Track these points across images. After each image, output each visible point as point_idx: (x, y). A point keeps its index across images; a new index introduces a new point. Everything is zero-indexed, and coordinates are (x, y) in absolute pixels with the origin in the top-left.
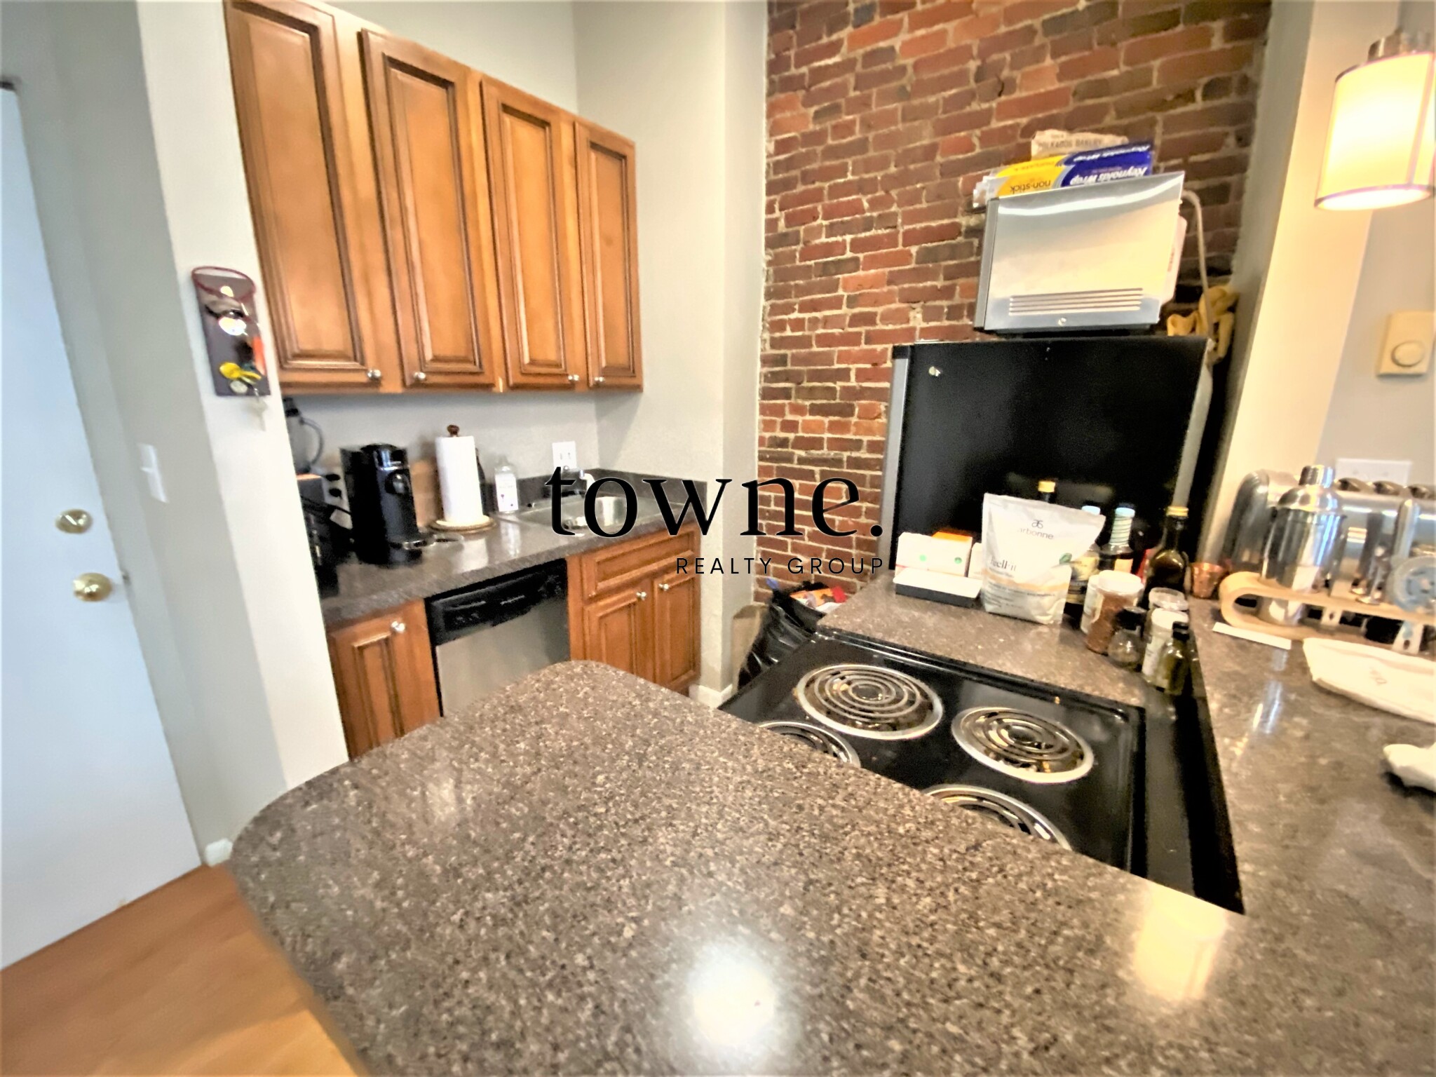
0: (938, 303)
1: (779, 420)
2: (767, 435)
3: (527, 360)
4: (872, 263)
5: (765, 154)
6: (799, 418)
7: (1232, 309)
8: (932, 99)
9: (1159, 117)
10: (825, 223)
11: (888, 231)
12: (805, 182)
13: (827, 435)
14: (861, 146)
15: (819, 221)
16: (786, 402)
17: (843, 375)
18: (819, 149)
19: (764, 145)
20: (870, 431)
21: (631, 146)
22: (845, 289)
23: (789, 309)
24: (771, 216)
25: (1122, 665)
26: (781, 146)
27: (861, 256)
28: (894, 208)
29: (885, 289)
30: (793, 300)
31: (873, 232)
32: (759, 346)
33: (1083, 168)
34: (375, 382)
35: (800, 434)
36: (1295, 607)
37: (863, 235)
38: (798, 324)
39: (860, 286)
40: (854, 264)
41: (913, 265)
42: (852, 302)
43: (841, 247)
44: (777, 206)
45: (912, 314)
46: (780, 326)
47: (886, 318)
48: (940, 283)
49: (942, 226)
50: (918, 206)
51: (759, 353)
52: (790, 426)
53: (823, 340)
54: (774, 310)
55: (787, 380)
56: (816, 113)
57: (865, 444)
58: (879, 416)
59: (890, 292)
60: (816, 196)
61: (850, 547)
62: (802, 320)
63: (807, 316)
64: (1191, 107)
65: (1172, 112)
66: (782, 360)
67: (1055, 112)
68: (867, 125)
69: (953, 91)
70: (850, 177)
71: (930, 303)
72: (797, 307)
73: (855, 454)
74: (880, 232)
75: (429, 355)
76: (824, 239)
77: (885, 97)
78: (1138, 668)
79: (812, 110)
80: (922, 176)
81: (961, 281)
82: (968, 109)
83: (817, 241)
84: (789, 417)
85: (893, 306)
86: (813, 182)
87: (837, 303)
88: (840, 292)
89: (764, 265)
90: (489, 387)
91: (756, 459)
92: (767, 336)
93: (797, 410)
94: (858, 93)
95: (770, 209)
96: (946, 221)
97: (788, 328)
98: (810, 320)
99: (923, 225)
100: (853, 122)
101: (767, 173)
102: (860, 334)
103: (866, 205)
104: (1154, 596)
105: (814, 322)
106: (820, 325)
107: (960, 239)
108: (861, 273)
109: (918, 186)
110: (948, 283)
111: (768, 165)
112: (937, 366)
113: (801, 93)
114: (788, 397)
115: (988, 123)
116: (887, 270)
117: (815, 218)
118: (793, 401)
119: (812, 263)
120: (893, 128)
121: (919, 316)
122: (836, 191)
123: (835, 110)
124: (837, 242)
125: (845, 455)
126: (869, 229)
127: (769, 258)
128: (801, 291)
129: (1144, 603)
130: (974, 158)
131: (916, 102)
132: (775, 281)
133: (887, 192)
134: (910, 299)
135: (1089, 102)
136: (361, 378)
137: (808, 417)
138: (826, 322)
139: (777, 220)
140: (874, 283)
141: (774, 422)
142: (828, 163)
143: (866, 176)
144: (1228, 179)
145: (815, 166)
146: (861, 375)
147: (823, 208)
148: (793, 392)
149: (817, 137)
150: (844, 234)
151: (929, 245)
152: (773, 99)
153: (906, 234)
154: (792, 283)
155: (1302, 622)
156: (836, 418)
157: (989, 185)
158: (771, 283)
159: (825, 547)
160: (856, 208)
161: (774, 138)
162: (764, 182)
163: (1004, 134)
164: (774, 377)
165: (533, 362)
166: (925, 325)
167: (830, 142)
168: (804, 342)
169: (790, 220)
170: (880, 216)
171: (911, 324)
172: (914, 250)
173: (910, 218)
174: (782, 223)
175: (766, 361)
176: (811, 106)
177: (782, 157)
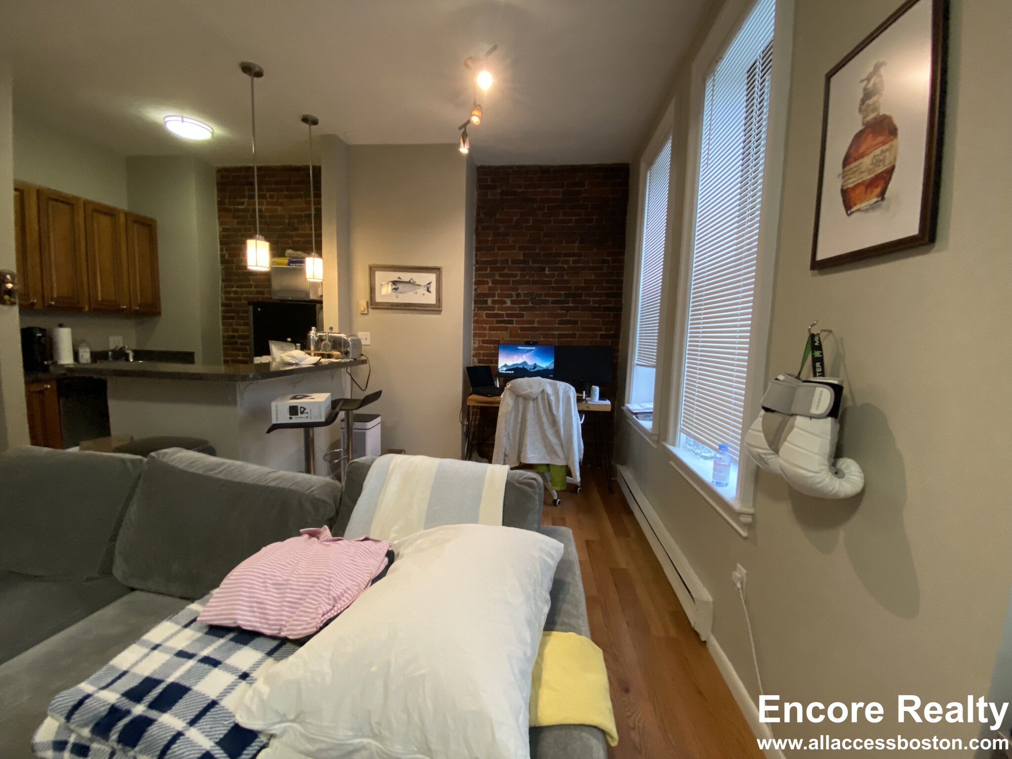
3: (100, 299)
5: (218, 232)
8: (275, 227)
10: (243, 258)
16: (233, 321)
21: (155, 222)
22: (253, 282)
24: (222, 253)
32: (220, 299)
33: (292, 262)
35: (240, 333)
51: (220, 302)
55: (233, 313)
56: (237, 222)
60: (240, 249)
62: (238, 291)
69: (282, 227)
72: (236, 286)
75: (56, 296)
82: (287, 233)
86: (238, 244)
88: (251, 282)
89: (221, 270)
90: (81, 310)
91: (222, 344)
92: (223, 296)
93: (238, 324)
97: (232, 293)
100: (251, 227)
111: (220, 235)
112: (261, 308)
116: (267, 277)
117: (240, 257)
118: (236, 321)
128: (236, 281)
138: (247, 293)
141: (229, 329)
145: (238, 239)
147: (242, 253)
148: (236, 318)
149: (239, 230)
152: (220, 213)
154: (232, 277)
158: (223, 277)
161: (221, 226)
162: (219, 240)
164: (227, 311)
165: (102, 300)
169: (230, 255)
174: (227, 256)
177: (225, 233)
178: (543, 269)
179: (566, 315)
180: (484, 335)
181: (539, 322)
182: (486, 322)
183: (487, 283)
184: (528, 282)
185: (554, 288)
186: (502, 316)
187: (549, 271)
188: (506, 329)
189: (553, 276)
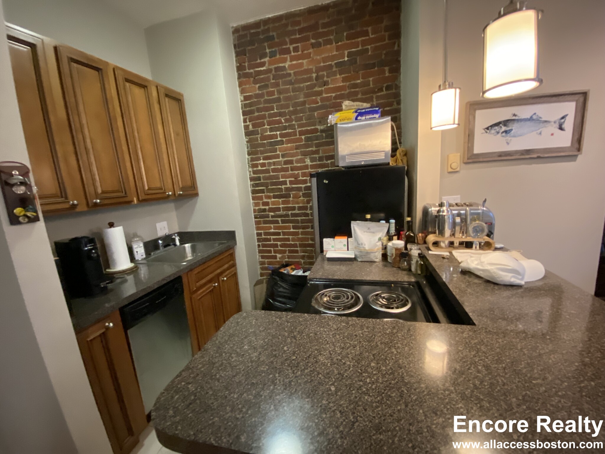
0: (314, 156)
1: (261, 202)
2: (257, 208)
3: (147, 189)
4: (288, 142)
5: (240, 101)
6: (269, 200)
7: (405, 155)
8: (302, 85)
9: (374, 96)
10: (268, 127)
11: (292, 131)
12: (258, 112)
13: (281, 206)
14: (278, 100)
15: (266, 126)
16: (263, 194)
17: (285, 183)
18: (262, 100)
19: (239, 98)
20: (298, 203)
21: (182, 96)
22: (280, 151)
23: (259, 159)
24: (245, 124)
25: (404, 270)
26: (246, 98)
27: (284, 139)
28: (294, 123)
29: (295, 151)
30: (260, 156)
31: (287, 131)
32: (248, 174)
33: (361, 114)
34: (74, 206)
35: (271, 206)
36: (447, 242)
37: (284, 132)
38: (263, 165)
39: (286, 150)
40: (282, 142)
41: (304, 143)
42: (283, 156)
43: (276, 136)
44: (248, 120)
45: (306, 160)
46: (256, 166)
47: (298, 161)
48: (314, 149)
49: (312, 129)
50: (302, 122)
51: (249, 176)
52: (267, 204)
53: (274, 170)
54: (252, 160)
55: (262, 186)
56: (259, 87)
57: (297, 208)
58: (300, 197)
59: (297, 152)
60: (264, 117)
61: (297, 247)
62: (265, 163)
63: (266, 161)
64: (382, 93)
65: (377, 94)
66: (259, 179)
67: (343, 92)
68: (280, 92)
69: (309, 83)
70: (276, 111)
71: (312, 156)
72: (262, 158)
73: (293, 212)
74: (290, 131)
75: (99, 191)
76: (269, 133)
77: (285, 83)
78: (410, 270)
79: (257, 86)
80: (302, 111)
81: (321, 148)
82: (314, 90)
83: (266, 134)
84: (265, 200)
85: (299, 157)
86: (261, 112)
87: (277, 157)
89: (246, 143)
90: (130, 202)
91: (254, 218)
92: (251, 169)
93: (269, 197)
94: (274, 81)
95: (245, 121)
96: (313, 127)
97: (259, 166)
98: (268, 163)
99: (305, 128)
100: (274, 90)
101: (242, 108)
102: (288, 168)
103: (283, 121)
104: (409, 246)
105: (270, 164)
106: (272, 165)
107: (318, 133)
108: (285, 145)
109: (301, 115)
110: (316, 149)
111: (242, 104)
112: (326, 180)
113: (252, 79)
114: (264, 193)
115: (322, 95)
116: (295, 144)
117: (264, 125)
118: (266, 194)
119: (265, 141)
120: (289, 94)
121: (309, 160)
122: (271, 116)
123: (266, 86)
124: (274, 134)
125: (290, 212)
126: (286, 130)
127: (247, 140)
128: (262, 152)
129: (406, 248)
130: (319, 106)
131: (296, 86)
132: (251, 149)
133: (290, 117)
134: (305, 154)
135: (353, 90)
136: (66, 206)
137: (273, 200)
138: (275, 163)
139: (248, 125)
140: (291, 149)
141: (259, 202)
142: (266, 105)
143: (282, 111)
144: (396, 115)
145: (262, 106)
146: (291, 183)
147: (267, 122)
148: (265, 191)
149: (262, 96)
150: (276, 131)
151: (308, 136)
152: (240, 80)
153: (299, 131)
154: (258, 149)
155: (449, 246)
156: (284, 199)
157: (332, 119)
158: (249, 149)
159: (287, 249)
160: (280, 122)
161: (243, 95)
162: (241, 111)
163: (328, 99)
164: (257, 185)
165: (149, 189)
166: (311, 164)
167: (266, 98)
168: (267, 171)
169: (254, 126)
170: (289, 125)
171: (307, 163)
172: (303, 137)
173: (300, 126)
174: (251, 127)
175: (252, 179)
176: (257, 84)
177: (247, 102)
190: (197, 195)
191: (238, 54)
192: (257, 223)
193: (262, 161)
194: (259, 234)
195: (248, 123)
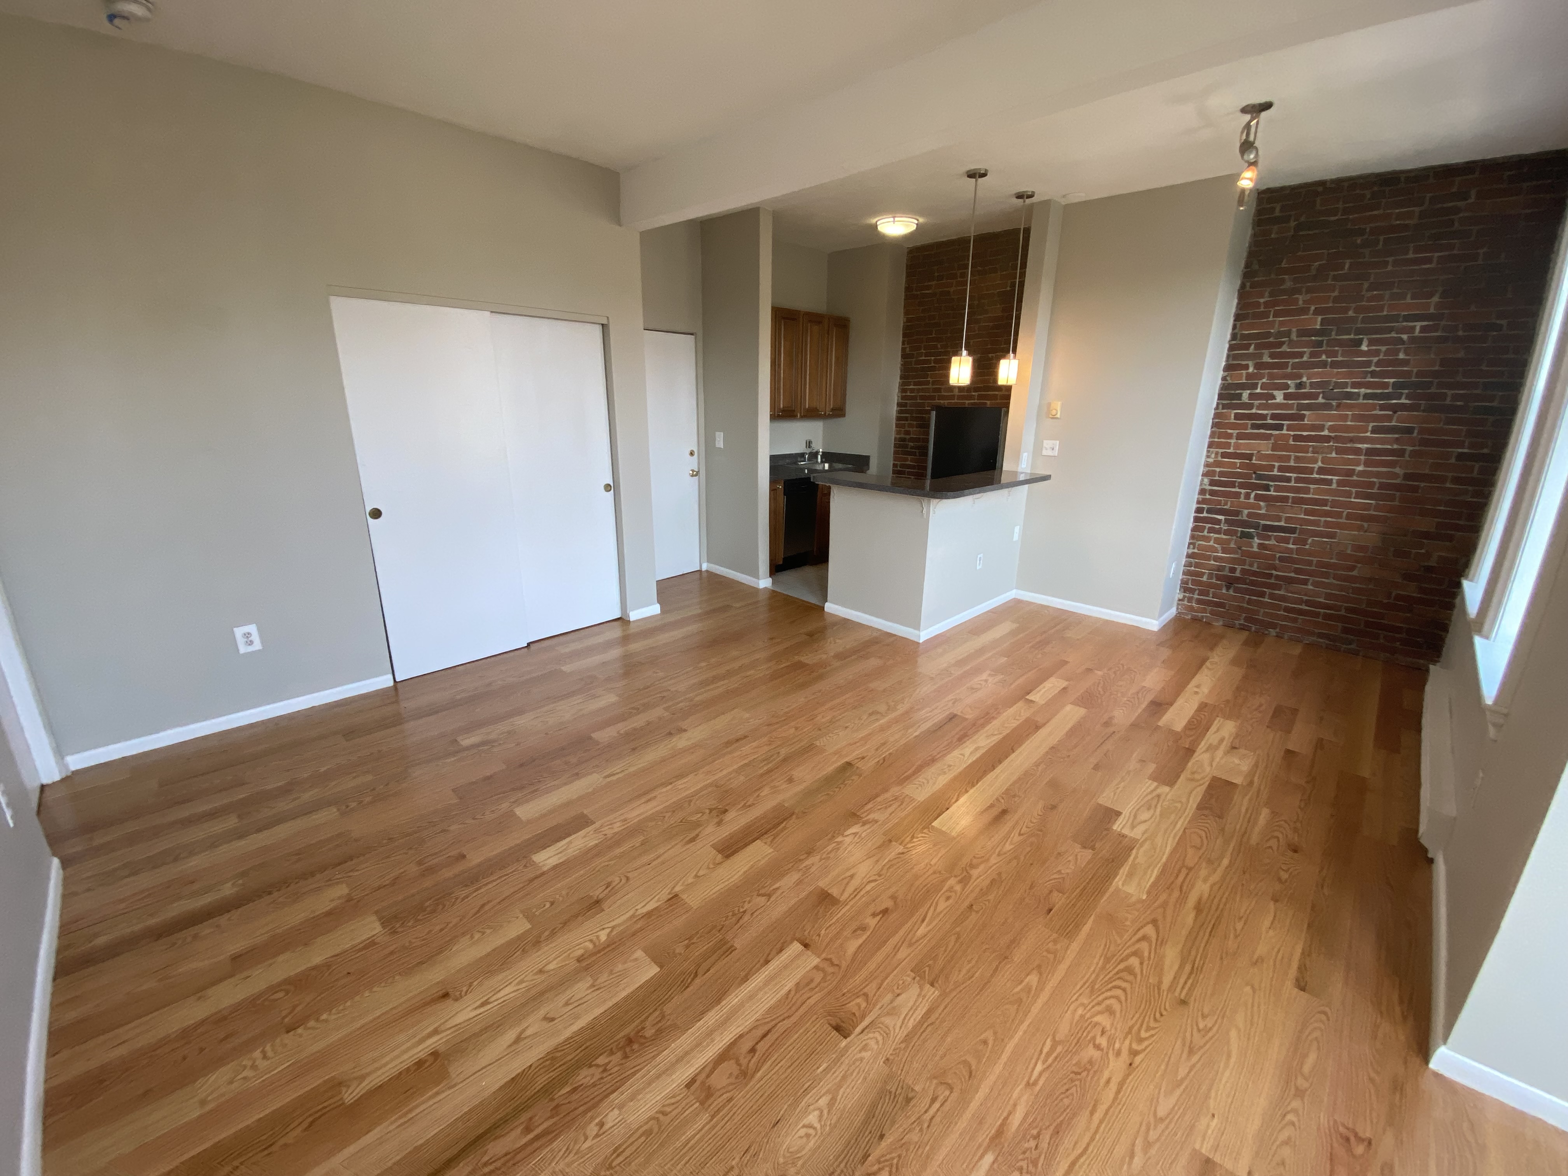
1: (904, 430)
2: (898, 436)
5: (902, 322)
6: (912, 429)
11: (947, 357)
12: (915, 335)
16: (907, 422)
18: (923, 323)
19: (902, 319)
21: (849, 321)
23: (910, 384)
24: (903, 346)
26: (908, 320)
27: (937, 366)
28: (949, 350)
30: (911, 381)
32: (896, 398)
35: (911, 436)
37: (937, 358)
38: (912, 391)
39: (936, 378)
40: (934, 369)
42: (933, 384)
44: (906, 342)
46: (905, 391)
47: (946, 390)
51: (896, 402)
52: (907, 433)
53: (921, 398)
54: (903, 384)
55: (907, 413)
56: (923, 310)
60: (921, 341)
62: (914, 389)
63: (916, 387)
66: (905, 405)
68: (940, 317)
70: (934, 336)
72: (912, 384)
74: (944, 357)
79: (921, 308)
84: (907, 429)
87: (927, 383)
89: (900, 365)
91: (893, 447)
92: (900, 394)
93: (911, 426)
95: (903, 343)
97: (908, 392)
101: (903, 329)
111: (903, 326)
113: (917, 301)
118: (909, 422)
119: (915, 366)
121: (956, 391)
122: (929, 340)
123: (929, 310)
124: (928, 360)
126: (940, 357)
127: (902, 363)
128: (914, 377)
132: (904, 372)
133: (946, 343)
137: (915, 429)
139: (906, 348)
141: (902, 431)
142: (926, 329)
143: (939, 336)
145: (920, 329)
147: (923, 346)
148: (910, 419)
149: (923, 319)
150: (931, 357)
152: (907, 301)
154: (911, 374)
158: (902, 373)
160: (936, 347)
161: (906, 316)
162: (901, 333)
164: (902, 412)
166: (958, 394)
167: (927, 321)
168: (914, 398)
169: (911, 349)
175: (899, 405)
176: (922, 306)
177: (908, 324)
178: (1359, 343)
179: (1389, 418)
180: (1228, 445)
181: (1331, 428)
182: (1233, 426)
183: (1246, 367)
184: (1324, 364)
185: (1373, 374)
186: (1264, 417)
187: (1368, 346)
188: (1267, 437)
189: (1377, 353)
190: (843, 415)
191: (909, 275)
192: (895, 453)
193: (911, 387)
194: (895, 465)
195: (906, 346)
